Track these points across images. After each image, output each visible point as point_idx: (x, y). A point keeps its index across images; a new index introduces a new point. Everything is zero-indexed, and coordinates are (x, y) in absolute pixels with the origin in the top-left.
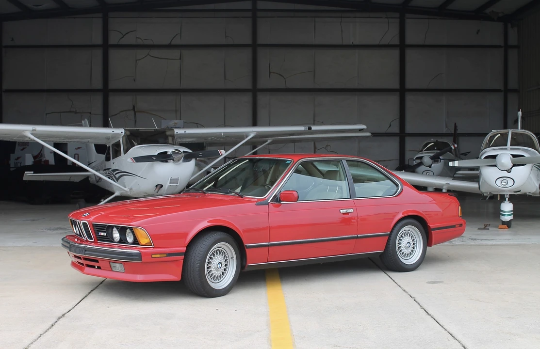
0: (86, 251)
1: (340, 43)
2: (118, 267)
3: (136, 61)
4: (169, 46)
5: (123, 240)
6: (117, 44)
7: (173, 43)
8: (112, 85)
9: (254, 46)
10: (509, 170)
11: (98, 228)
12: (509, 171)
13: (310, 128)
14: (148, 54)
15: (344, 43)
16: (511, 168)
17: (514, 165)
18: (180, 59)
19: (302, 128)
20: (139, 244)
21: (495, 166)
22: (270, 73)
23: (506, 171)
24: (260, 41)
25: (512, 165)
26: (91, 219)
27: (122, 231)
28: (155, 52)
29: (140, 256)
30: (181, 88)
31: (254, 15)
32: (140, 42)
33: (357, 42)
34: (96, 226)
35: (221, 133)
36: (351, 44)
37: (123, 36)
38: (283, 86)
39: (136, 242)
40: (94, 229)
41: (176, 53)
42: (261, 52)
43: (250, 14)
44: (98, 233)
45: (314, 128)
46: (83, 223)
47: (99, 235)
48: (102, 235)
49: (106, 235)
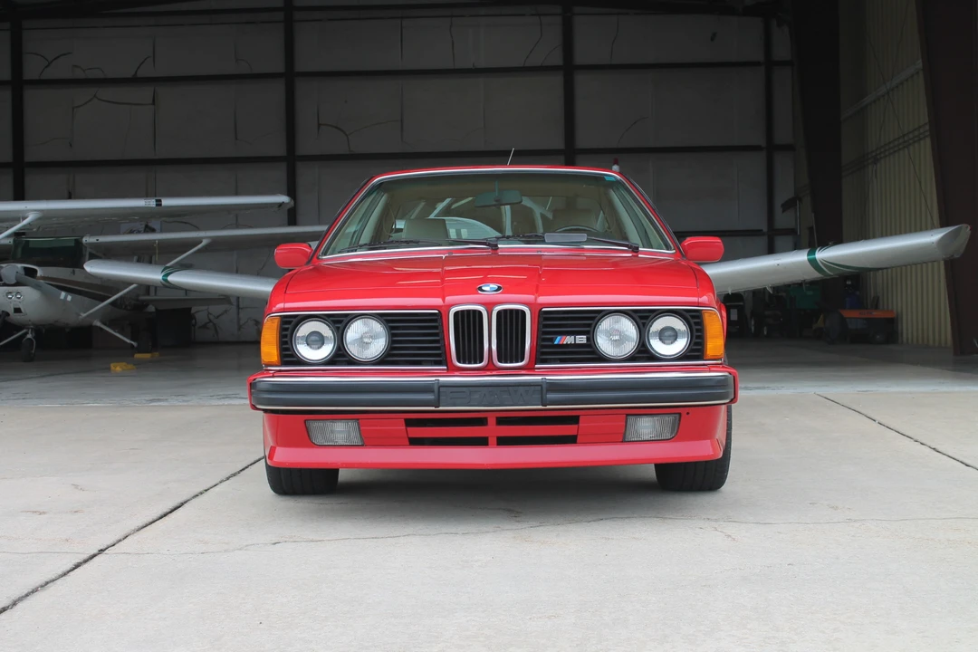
1: (449, 65)
3: (73, 109)
4: (135, 81)
6: (37, 78)
7: (141, 74)
8: (30, 156)
9: (290, 76)
11: (551, 322)
14: (95, 96)
15: (458, 66)
18: (154, 103)
22: (319, 125)
24: (302, 65)
28: (107, 93)
30: (157, 157)
31: (289, 17)
32: (79, 74)
33: (482, 64)
34: (549, 319)
36: (471, 67)
37: (49, 64)
38: (343, 150)
40: (539, 326)
41: (145, 93)
42: (302, 87)
43: (280, 16)
44: (552, 340)
46: (500, 312)
47: (556, 343)
48: (567, 344)
49: (585, 341)
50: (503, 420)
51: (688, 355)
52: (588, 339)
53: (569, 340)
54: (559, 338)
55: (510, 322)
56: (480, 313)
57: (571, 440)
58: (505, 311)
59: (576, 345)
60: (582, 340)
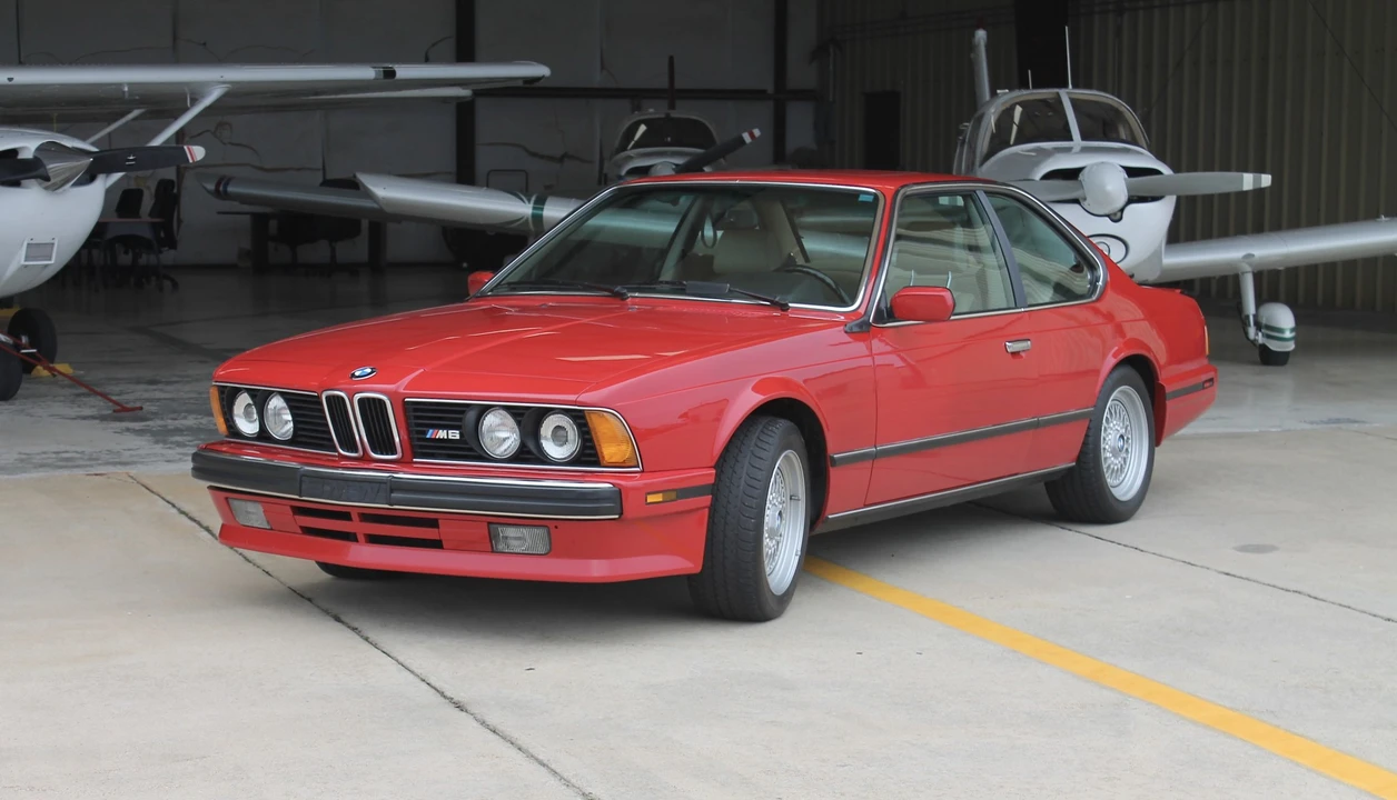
0: (392, 491)
2: (519, 539)
5: (528, 452)
10: (1115, 214)
11: (421, 416)
12: (1116, 217)
13: (390, 74)
16: (1122, 210)
17: (1131, 200)
19: (367, 73)
20: (597, 464)
21: (1076, 201)
23: (1108, 216)
25: (1124, 198)
26: (400, 386)
27: (528, 421)
29: (617, 498)
34: (416, 410)
35: (120, 85)
39: (588, 455)
40: (407, 418)
44: (425, 433)
45: (404, 72)
46: (361, 401)
47: (428, 436)
48: (439, 439)
49: (458, 437)
50: (367, 517)
51: (576, 460)
52: (461, 434)
53: (442, 434)
54: (431, 431)
55: (372, 410)
56: (343, 398)
57: (436, 544)
58: (368, 399)
59: (448, 440)
60: (455, 435)
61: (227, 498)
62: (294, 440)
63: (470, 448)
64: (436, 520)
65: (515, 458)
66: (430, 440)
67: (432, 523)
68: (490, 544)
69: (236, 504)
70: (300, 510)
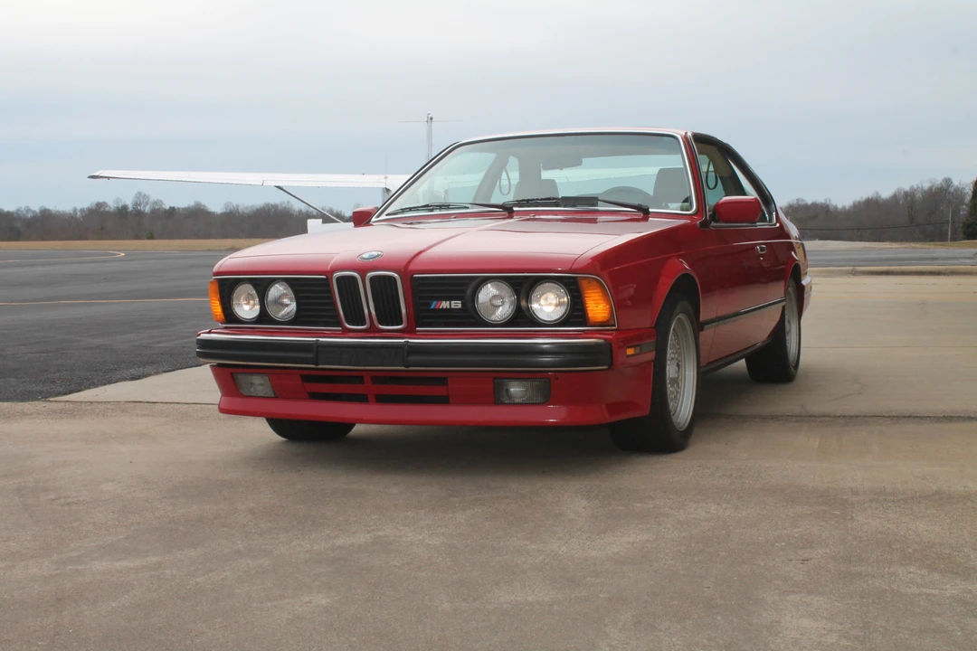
0: (408, 355)
11: (427, 290)
20: (584, 324)
34: (422, 284)
40: (414, 292)
44: (430, 305)
46: (372, 279)
47: (432, 307)
48: (442, 309)
49: (460, 306)
51: (567, 321)
52: (463, 304)
53: (445, 305)
55: (382, 286)
56: (355, 277)
57: (444, 400)
58: (379, 277)
59: (451, 310)
60: (457, 304)
61: (232, 373)
62: (298, 319)
63: (470, 317)
64: (446, 378)
65: (509, 323)
66: (434, 310)
67: (441, 380)
68: (495, 396)
69: (243, 379)
70: (308, 378)
